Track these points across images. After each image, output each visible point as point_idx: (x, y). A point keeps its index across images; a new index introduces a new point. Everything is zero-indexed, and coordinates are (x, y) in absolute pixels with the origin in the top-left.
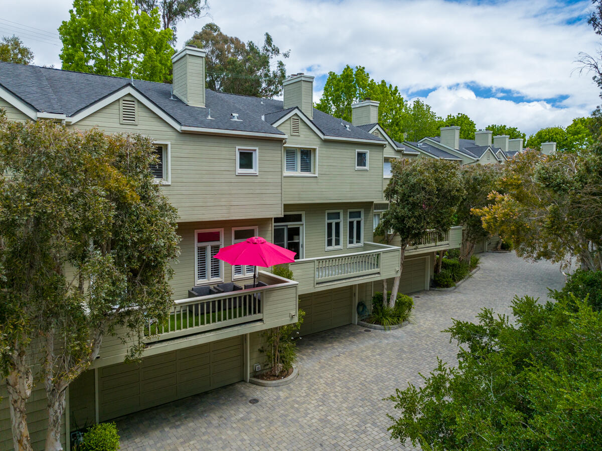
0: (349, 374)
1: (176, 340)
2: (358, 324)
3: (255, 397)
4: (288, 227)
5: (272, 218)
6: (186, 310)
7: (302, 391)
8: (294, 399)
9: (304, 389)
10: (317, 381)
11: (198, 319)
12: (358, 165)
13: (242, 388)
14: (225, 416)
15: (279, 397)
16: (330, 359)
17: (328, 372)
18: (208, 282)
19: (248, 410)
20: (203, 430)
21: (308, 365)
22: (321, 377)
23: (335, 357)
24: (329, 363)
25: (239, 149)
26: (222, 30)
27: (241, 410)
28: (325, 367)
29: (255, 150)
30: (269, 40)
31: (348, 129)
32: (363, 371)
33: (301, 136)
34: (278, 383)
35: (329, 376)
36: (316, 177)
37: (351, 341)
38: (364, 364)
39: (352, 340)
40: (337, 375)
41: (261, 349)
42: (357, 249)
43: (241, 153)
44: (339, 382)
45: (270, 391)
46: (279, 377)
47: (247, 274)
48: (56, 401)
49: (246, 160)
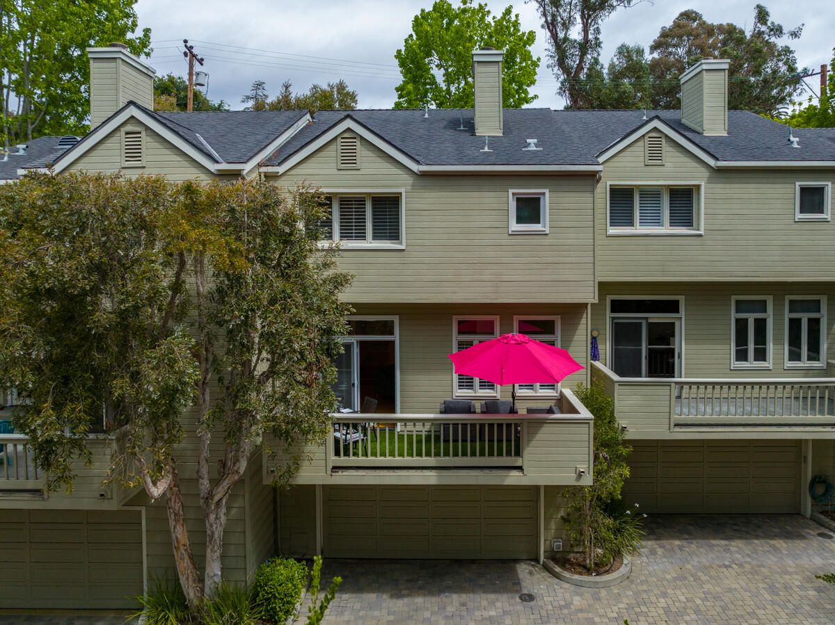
0: (724, 609)
1: (378, 471)
2: (812, 519)
3: (534, 591)
4: (650, 321)
5: (587, 304)
6: (440, 431)
7: (614, 608)
8: (591, 615)
9: (621, 606)
10: (653, 599)
11: (430, 447)
12: (801, 212)
13: (523, 570)
14: (470, 605)
15: (568, 605)
16: (704, 568)
17: (684, 590)
18: (474, 395)
19: (507, 608)
20: (427, 614)
21: (655, 567)
22: (665, 595)
23: (719, 566)
24: (700, 574)
25: (513, 194)
26: (704, 18)
27: (499, 604)
28: (685, 578)
29: (544, 194)
30: (762, 15)
31: (795, 145)
32: (758, 612)
33: (667, 164)
34: (581, 581)
35: (682, 598)
36: (700, 236)
37: (773, 547)
38: (769, 598)
39: (778, 545)
40: (698, 602)
41: (566, 517)
42: (808, 372)
43: (518, 200)
44: (694, 616)
45: (563, 590)
46: (588, 571)
47: (541, 391)
48: (212, 512)
49: (529, 210)
